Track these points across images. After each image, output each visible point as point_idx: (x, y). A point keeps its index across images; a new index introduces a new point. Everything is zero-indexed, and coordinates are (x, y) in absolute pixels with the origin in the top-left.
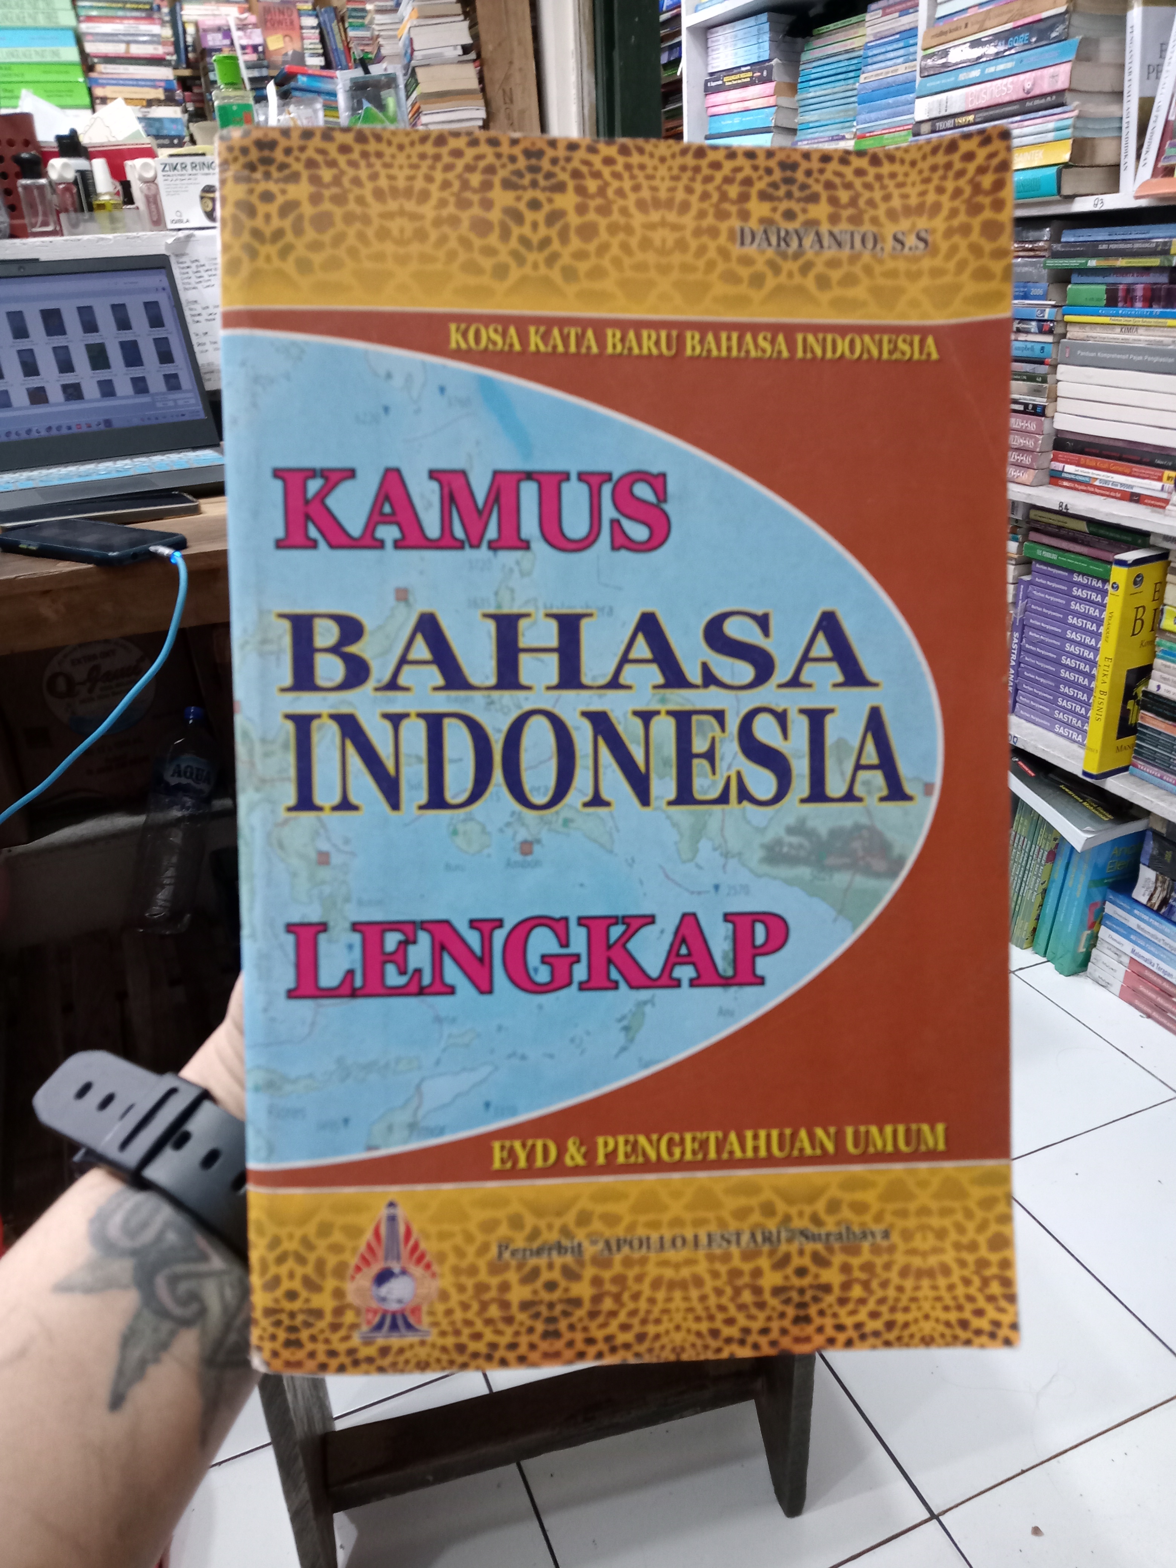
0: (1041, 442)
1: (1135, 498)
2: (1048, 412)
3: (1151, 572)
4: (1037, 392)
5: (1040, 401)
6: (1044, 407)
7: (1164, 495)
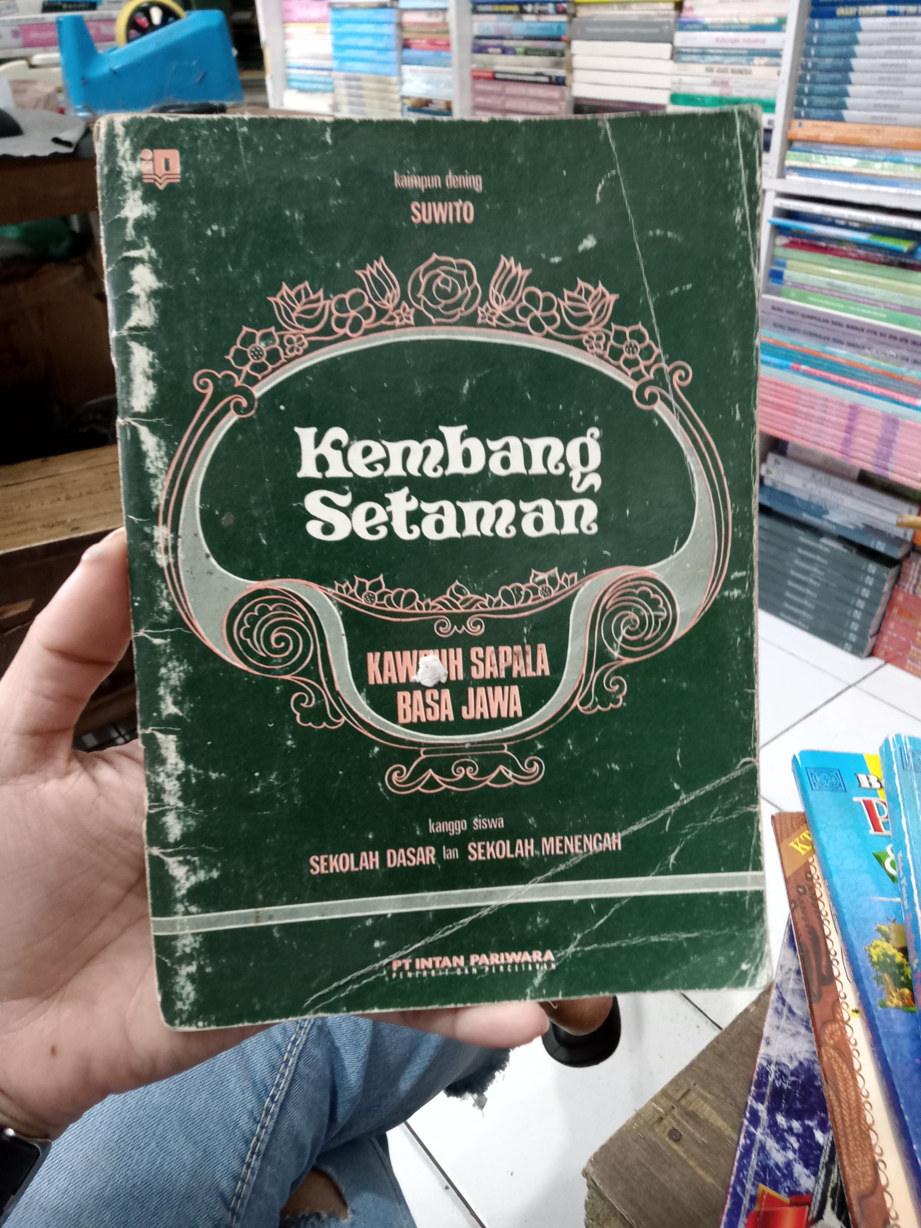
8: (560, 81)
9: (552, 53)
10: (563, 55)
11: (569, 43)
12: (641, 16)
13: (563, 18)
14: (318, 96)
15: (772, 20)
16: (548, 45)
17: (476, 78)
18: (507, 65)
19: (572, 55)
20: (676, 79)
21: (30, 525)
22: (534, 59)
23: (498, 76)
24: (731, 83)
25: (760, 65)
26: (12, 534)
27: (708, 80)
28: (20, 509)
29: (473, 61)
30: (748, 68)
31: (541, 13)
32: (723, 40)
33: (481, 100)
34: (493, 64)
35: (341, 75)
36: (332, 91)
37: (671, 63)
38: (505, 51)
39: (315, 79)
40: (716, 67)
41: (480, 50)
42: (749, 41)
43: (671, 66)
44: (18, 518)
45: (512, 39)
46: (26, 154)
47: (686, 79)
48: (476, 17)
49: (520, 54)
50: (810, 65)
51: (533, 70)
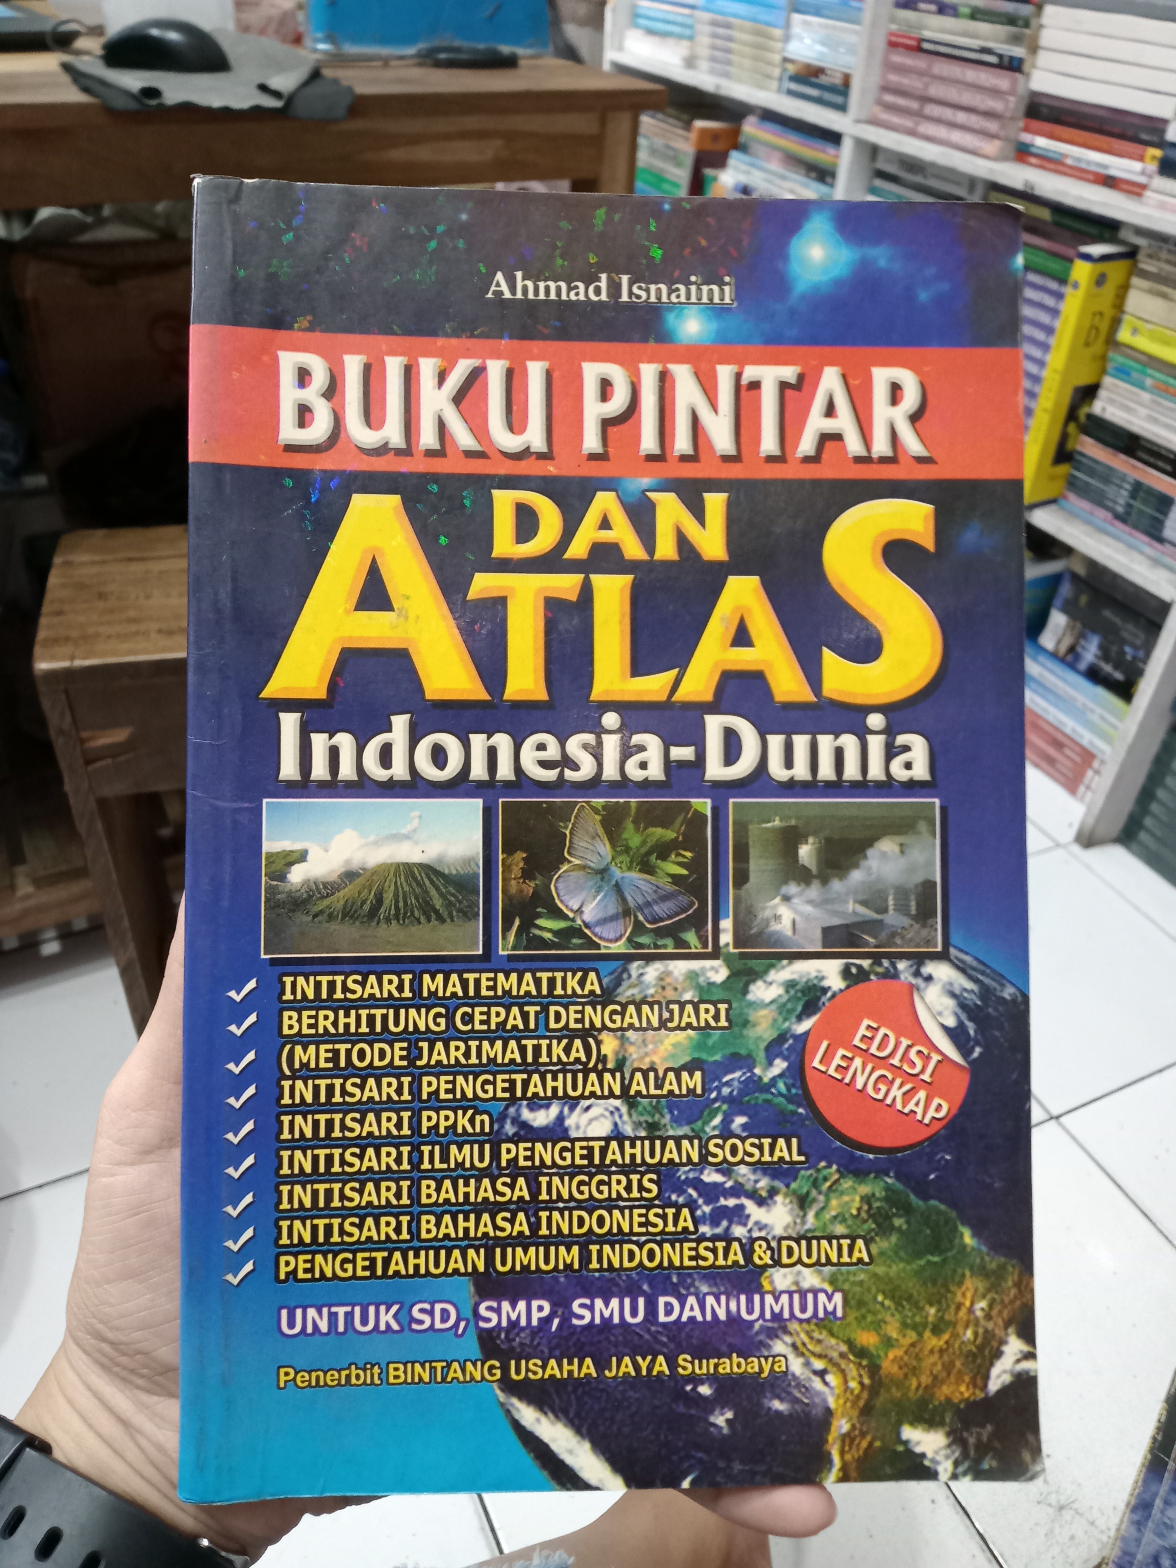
0: (1012, 105)
1: (1109, 182)
2: (1026, 67)
3: (1116, 271)
4: (1016, 40)
5: (1018, 51)
6: (1021, 61)
7: (1142, 180)
8: (1015, 64)
9: (1011, 20)
10: (1027, 25)
11: (1040, 8)
14: (671, 42)
16: (1009, 7)
17: (893, 45)
18: (943, 31)
19: (1040, 27)
21: (142, 627)
22: (983, 27)
23: (926, 46)
26: (118, 636)
28: (137, 598)
29: (893, 20)
33: (894, 78)
34: (921, 27)
35: (706, 16)
36: (691, 38)
38: (943, 9)
39: (671, 17)
41: (909, 4)
44: (132, 613)
46: (216, 102)
49: (964, 16)
51: (976, 43)
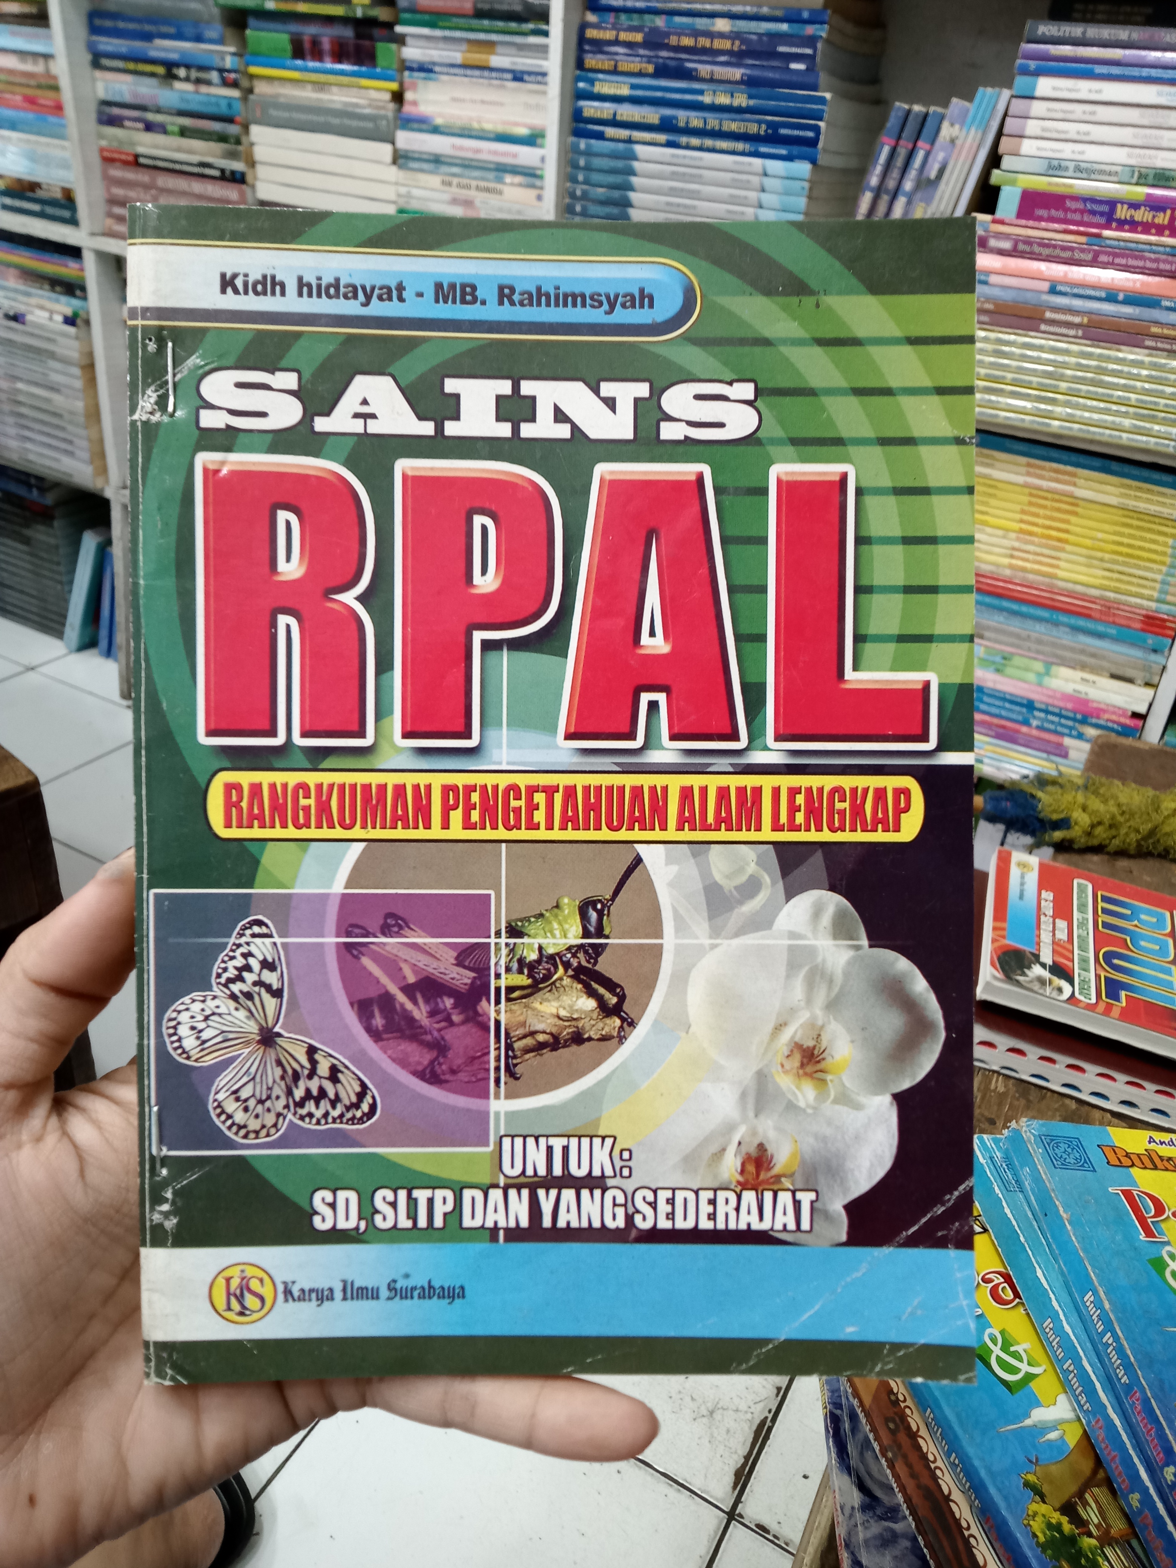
8: (238, 176)
9: (222, 138)
10: (238, 142)
11: (246, 128)
12: (346, 104)
13: (235, 93)
15: (523, 131)
16: (217, 126)
17: (108, 160)
18: (155, 147)
19: (252, 144)
20: (403, 190)
22: (195, 144)
23: (142, 160)
24: (477, 203)
25: (512, 184)
27: (446, 197)
29: (101, 136)
30: (499, 186)
31: (198, 81)
32: (461, 148)
34: (133, 144)
37: (394, 169)
38: (149, 127)
40: (455, 181)
41: (113, 121)
42: (495, 153)
43: (393, 173)
45: (158, 111)
47: (416, 192)
48: (98, 74)
49: (172, 133)
50: (578, 193)
51: (195, 159)
